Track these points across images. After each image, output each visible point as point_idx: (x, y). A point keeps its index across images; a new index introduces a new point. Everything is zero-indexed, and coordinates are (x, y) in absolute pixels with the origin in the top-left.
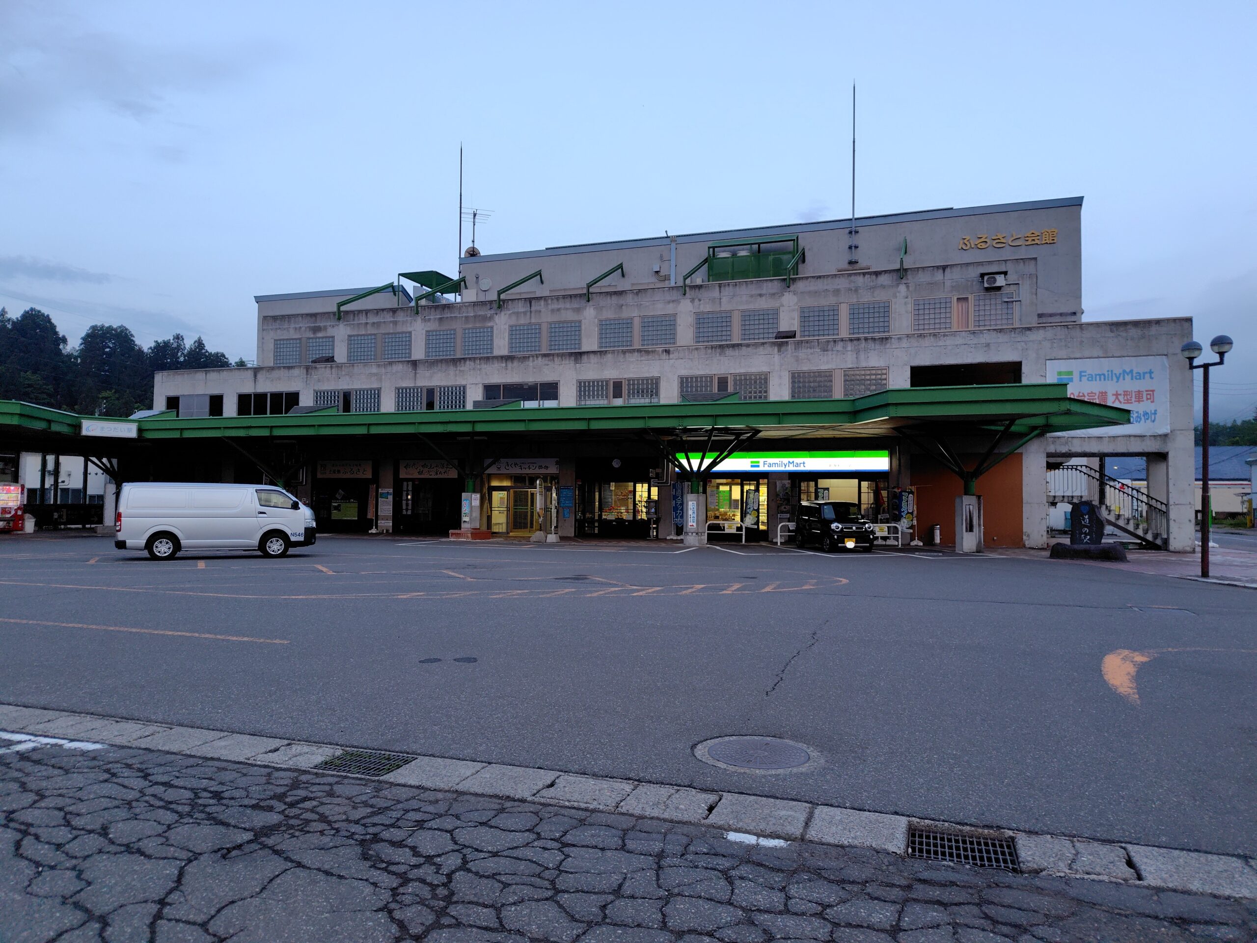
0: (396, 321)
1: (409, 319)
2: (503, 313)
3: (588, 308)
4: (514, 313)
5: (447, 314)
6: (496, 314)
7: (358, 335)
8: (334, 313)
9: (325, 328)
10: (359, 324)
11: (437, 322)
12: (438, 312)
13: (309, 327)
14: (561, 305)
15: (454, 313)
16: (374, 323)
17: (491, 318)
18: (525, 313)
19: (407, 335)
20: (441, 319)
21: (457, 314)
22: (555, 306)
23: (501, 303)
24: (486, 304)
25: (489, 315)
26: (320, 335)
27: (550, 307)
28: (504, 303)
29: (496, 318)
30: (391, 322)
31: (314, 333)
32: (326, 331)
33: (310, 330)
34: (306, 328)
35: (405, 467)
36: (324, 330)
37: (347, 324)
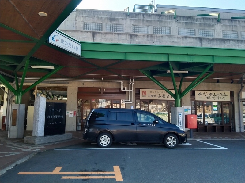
0: (161, 21)
1: (168, 20)
2: (219, 25)
4: (224, 25)
6: (216, 24)
7: (138, 25)
9: (118, 20)
10: (138, 20)
11: (184, 25)
12: (184, 19)
13: (108, 18)
16: (148, 20)
18: (230, 26)
19: (169, 28)
20: (186, 23)
21: (195, 22)
26: (114, 23)
29: (216, 26)
30: (158, 21)
31: (110, 22)
32: (118, 21)
33: (108, 20)
34: (105, 18)
35: (199, 94)
36: (117, 20)
37: (132, 19)
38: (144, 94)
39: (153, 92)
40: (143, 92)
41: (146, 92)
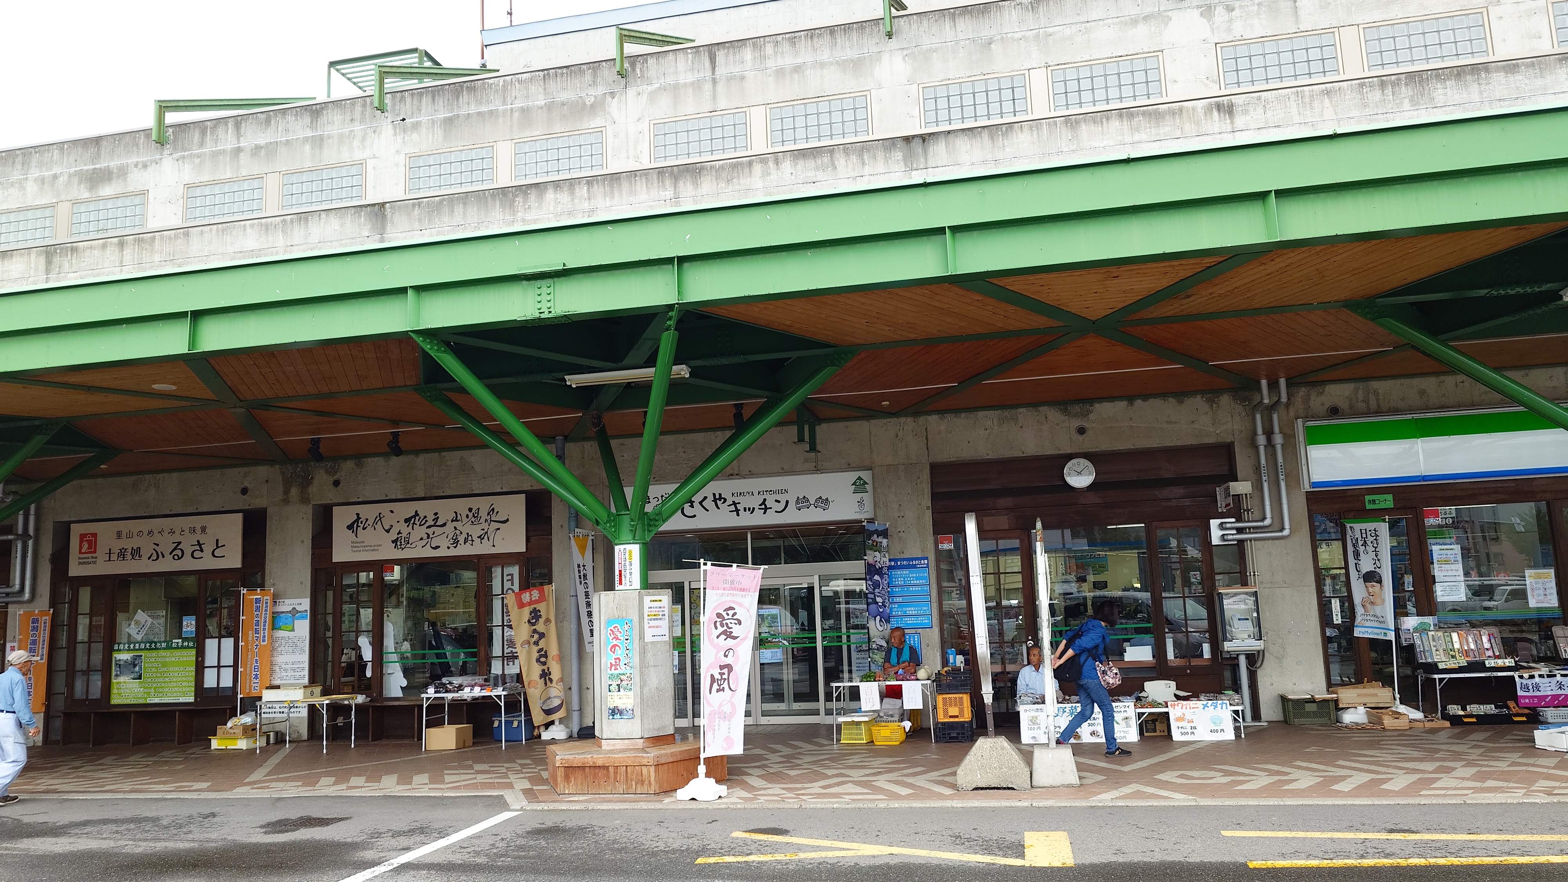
0: (321, 139)
1: (358, 128)
2: (631, 92)
3: (885, 57)
4: (664, 88)
5: (468, 106)
6: (612, 95)
7: (214, 183)
8: (147, 132)
9: (123, 172)
10: (215, 155)
11: (439, 133)
12: (440, 102)
13: (79, 174)
14: (805, 54)
15: (489, 102)
16: (258, 148)
17: (597, 107)
18: (697, 86)
19: (354, 171)
20: (449, 122)
21: (496, 105)
22: (787, 59)
23: (626, 65)
24: (582, 72)
25: (589, 101)
26: (107, 190)
27: (770, 63)
28: (633, 65)
29: (613, 105)
30: (306, 139)
31: (91, 188)
32: (125, 180)
33: (80, 182)
34: (70, 176)
35: (350, 527)
36: (118, 177)
37: (184, 157)
38: (85, 546)
39: (130, 536)
40: (83, 536)
41: (95, 535)
